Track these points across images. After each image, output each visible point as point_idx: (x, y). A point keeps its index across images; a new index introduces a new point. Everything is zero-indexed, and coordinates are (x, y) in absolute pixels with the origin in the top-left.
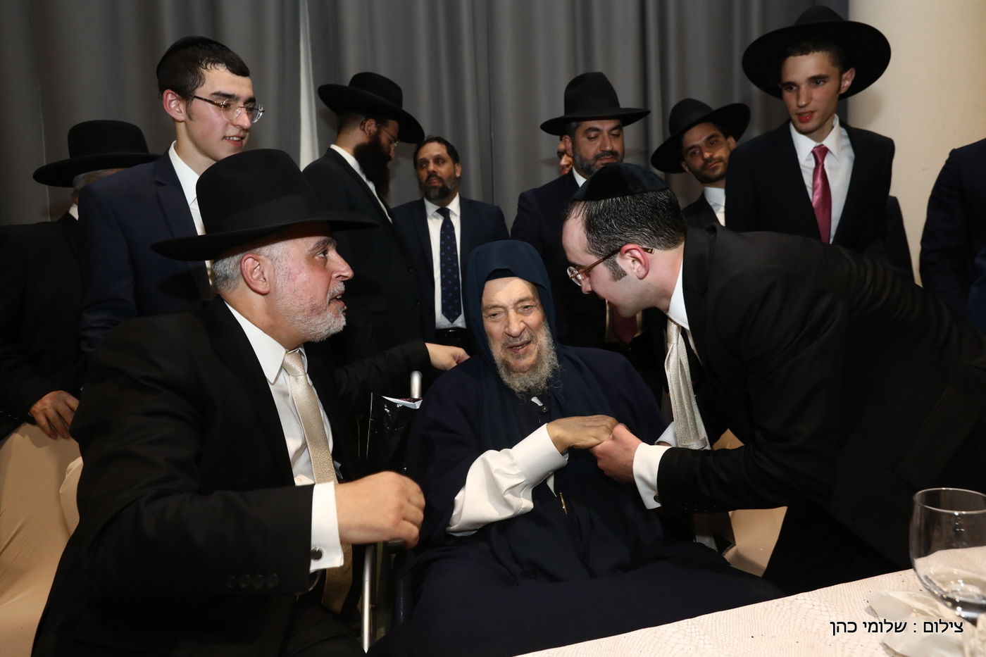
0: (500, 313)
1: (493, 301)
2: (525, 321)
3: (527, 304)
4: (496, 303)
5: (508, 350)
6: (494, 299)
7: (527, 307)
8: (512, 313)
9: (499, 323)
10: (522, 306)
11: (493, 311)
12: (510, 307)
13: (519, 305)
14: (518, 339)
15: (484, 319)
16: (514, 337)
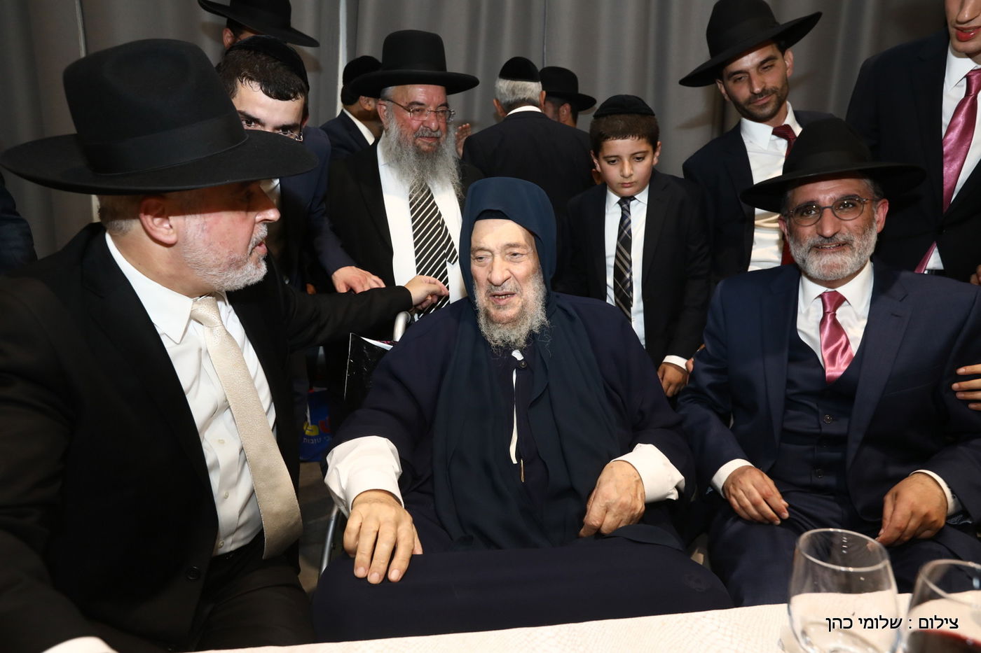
0: (487, 257)
1: (480, 243)
2: (512, 270)
3: (516, 250)
4: (482, 245)
5: (491, 298)
6: (481, 241)
7: (515, 254)
8: (498, 258)
9: (485, 268)
10: (511, 251)
11: (479, 254)
12: (497, 252)
13: (508, 251)
14: (500, 288)
15: (472, 260)
16: (495, 286)
